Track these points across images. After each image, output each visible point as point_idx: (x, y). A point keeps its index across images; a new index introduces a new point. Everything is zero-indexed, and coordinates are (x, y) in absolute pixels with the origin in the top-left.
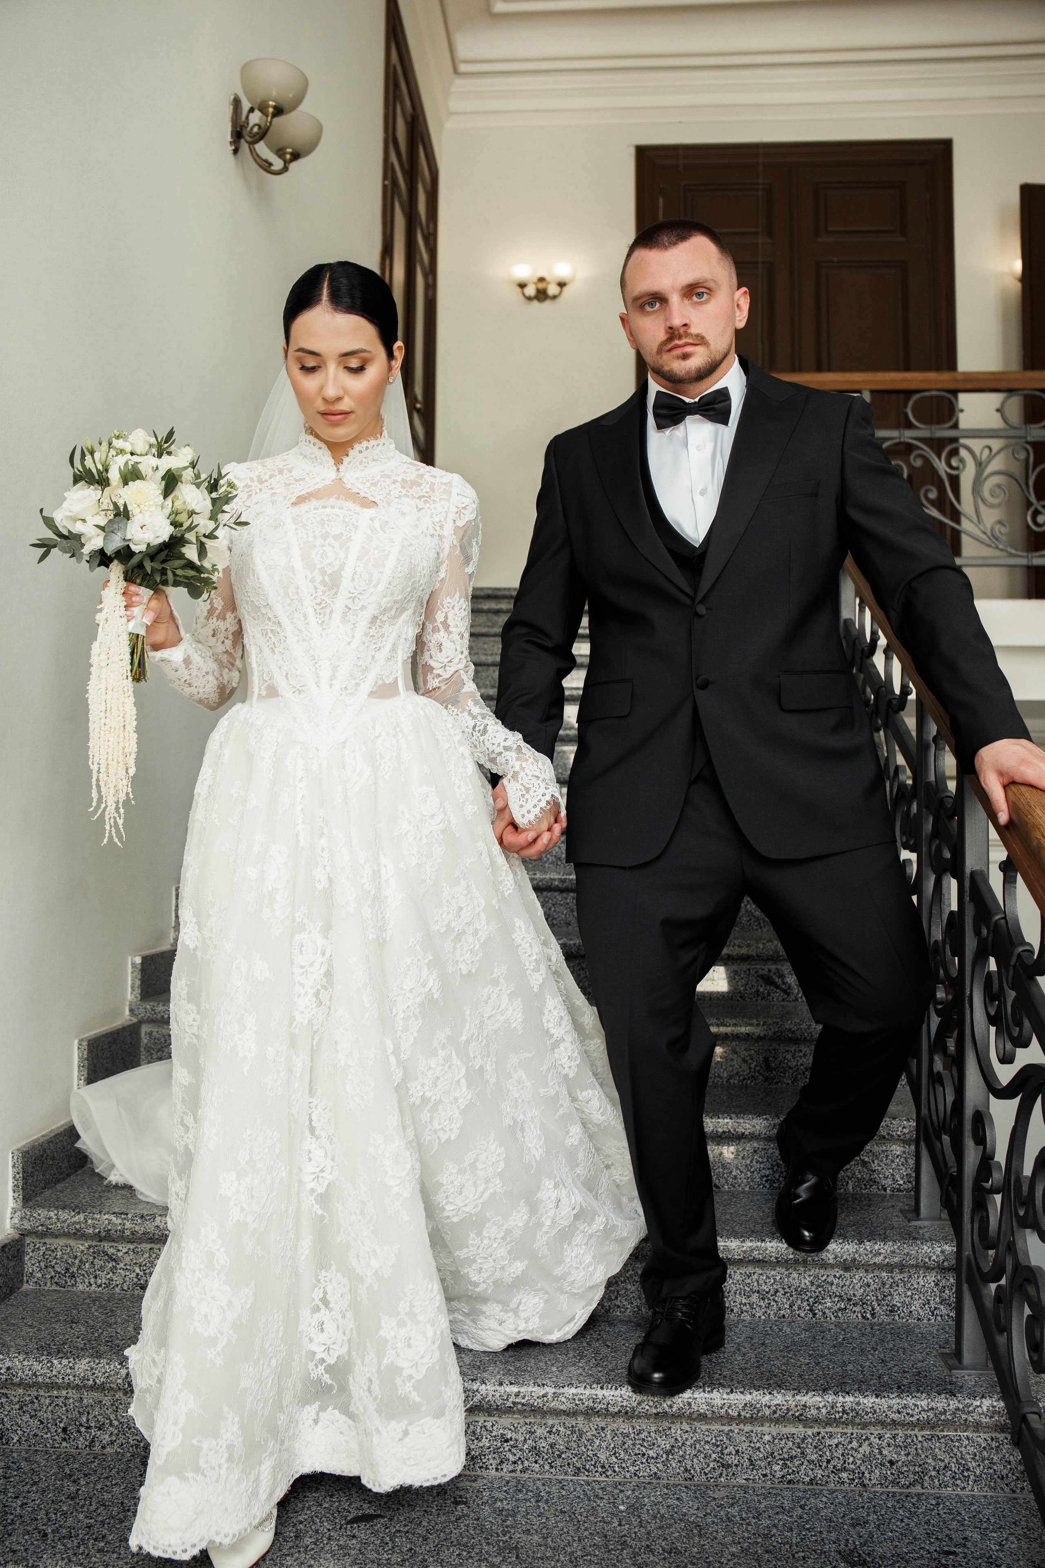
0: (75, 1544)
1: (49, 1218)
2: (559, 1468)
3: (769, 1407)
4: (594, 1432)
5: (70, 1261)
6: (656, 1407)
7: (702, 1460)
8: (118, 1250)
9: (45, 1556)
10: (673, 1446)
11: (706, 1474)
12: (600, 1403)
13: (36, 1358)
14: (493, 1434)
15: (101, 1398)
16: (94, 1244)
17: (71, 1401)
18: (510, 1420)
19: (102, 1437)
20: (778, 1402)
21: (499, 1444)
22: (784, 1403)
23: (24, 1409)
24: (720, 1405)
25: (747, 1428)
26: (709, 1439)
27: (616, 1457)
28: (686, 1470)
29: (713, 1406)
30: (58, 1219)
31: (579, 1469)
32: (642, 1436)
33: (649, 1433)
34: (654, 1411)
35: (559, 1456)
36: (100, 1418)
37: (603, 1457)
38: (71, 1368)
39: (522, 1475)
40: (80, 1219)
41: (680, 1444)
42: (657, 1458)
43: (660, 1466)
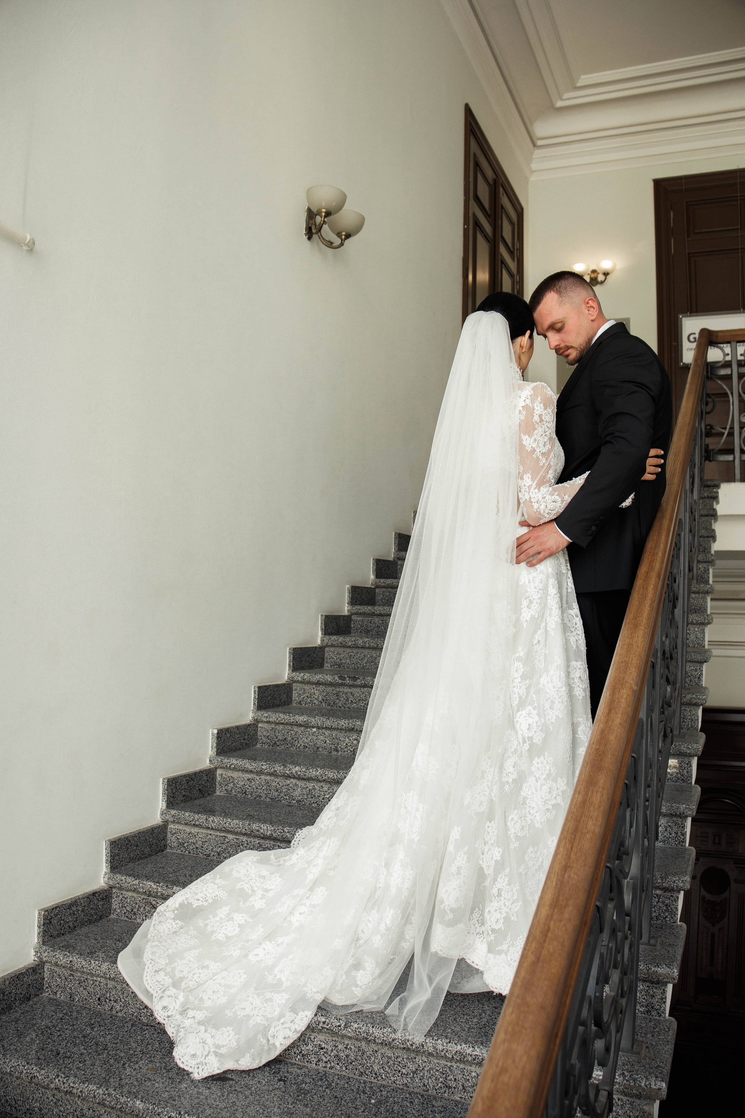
0: (69, 1062)
1: (122, 880)
2: (350, 1070)
3: (471, 1056)
4: (371, 1053)
5: (134, 905)
6: (403, 1044)
7: (434, 1081)
8: (157, 903)
9: (51, 1065)
10: (417, 1069)
11: (436, 1090)
12: (371, 1036)
13: (84, 958)
14: (315, 1043)
15: (116, 985)
16: (146, 897)
17: (102, 984)
18: (324, 1037)
19: (116, 1006)
20: (477, 1053)
21: (318, 1050)
22: (480, 1054)
23: (81, 984)
24: (441, 1049)
25: (462, 1066)
26: (438, 1069)
27: (384, 1070)
28: (424, 1085)
29: (437, 1049)
30: (126, 881)
31: (362, 1073)
32: (399, 1060)
33: (403, 1059)
34: (402, 1046)
35: (351, 1063)
36: (115, 996)
37: (376, 1068)
38: (99, 966)
39: (330, 1070)
40: (136, 883)
41: (421, 1069)
42: (407, 1075)
43: (409, 1079)
